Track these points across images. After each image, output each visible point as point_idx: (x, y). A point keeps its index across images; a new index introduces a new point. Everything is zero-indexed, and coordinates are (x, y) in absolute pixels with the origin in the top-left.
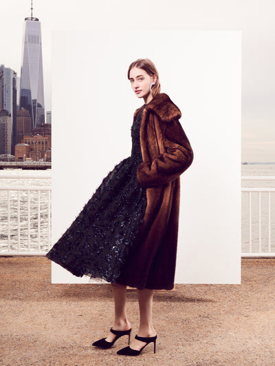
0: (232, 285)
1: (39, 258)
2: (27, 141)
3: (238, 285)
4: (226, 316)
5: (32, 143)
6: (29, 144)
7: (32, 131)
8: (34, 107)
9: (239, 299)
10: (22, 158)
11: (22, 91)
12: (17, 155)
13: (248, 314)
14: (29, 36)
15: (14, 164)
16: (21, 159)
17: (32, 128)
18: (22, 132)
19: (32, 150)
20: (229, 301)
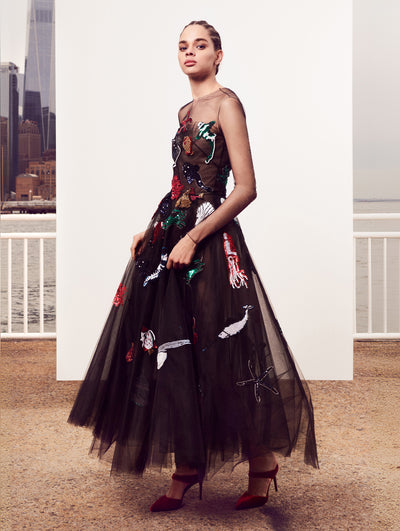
0: (340, 382)
1: (41, 343)
2: (35, 170)
3: (350, 382)
4: (329, 430)
5: (43, 173)
6: (37, 174)
7: (42, 155)
8: (46, 118)
9: (351, 404)
10: (27, 196)
11: (28, 94)
12: (20, 191)
13: (363, 426)
14: (37, 11)
15: (14, 204)
16: (25, 197)
17: (42, 150)
18: (27, 156)
19: (42, 183)
20: (336, 406)
